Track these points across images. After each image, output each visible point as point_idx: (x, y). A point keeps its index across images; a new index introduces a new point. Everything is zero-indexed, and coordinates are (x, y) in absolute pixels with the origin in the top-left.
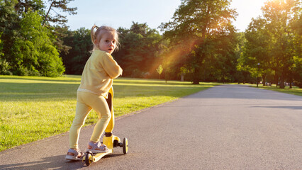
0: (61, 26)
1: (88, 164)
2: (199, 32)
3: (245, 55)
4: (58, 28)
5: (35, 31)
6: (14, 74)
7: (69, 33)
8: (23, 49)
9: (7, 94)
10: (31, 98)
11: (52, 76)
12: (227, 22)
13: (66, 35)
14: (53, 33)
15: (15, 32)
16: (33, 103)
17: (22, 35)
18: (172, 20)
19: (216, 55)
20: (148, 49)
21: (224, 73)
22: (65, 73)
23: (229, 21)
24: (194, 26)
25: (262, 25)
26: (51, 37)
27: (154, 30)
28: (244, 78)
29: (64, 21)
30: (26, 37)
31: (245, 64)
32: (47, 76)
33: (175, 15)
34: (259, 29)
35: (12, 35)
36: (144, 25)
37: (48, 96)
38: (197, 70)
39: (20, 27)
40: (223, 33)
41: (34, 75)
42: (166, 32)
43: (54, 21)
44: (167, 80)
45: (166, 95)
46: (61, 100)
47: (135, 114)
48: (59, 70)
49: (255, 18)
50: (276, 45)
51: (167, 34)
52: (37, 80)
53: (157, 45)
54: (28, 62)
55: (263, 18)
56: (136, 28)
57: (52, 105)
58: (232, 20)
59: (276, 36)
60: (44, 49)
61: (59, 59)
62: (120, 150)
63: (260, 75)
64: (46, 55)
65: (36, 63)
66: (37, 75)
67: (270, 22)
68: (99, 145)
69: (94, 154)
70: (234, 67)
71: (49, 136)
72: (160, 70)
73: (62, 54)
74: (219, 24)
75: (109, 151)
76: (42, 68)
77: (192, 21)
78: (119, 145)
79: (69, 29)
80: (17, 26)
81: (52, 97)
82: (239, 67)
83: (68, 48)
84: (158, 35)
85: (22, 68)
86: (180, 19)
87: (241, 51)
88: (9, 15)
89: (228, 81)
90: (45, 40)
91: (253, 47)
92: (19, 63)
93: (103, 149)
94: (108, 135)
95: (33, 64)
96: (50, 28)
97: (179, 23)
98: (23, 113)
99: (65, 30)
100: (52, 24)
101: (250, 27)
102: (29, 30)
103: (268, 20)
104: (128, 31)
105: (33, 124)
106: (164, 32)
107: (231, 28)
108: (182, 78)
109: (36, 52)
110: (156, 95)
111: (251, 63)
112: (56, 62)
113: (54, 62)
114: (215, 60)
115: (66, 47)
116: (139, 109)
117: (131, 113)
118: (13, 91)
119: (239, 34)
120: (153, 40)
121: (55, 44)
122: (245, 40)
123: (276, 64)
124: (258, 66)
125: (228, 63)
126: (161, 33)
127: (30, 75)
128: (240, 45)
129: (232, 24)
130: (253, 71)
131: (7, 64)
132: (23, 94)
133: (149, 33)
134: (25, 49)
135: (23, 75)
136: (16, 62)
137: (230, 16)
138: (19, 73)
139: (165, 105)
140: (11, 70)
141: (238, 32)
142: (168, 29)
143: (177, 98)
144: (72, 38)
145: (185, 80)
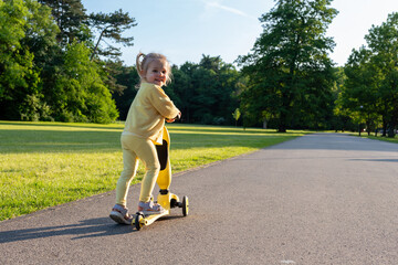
0: (113, 60)
1: (138, 229)
2: (285, 66)
3: (344, 95)
4: (110, 64)
5: (82, 68)
6: (56, 121)
7: (124, 69)
8: (67, 90)
9: (46, 144)
10: (75, 149)
11: (103, 123)
12: (322, 54)
13: (120, 72)
14: (104, 70)
15: (57, 69)
16: (76, 155)
17: (65, 72)
18: (252, 53)
19: (307, 96)
20: (223, 88)
21: (318, 119)
22: (119, 119)
23: (324, 52)
24: (279, 60)
25: (366, 58)
26: (101, 74)
27: (230, 66)
28: (344, 124)
29: (117, 54)
30: (71, 75)
31: (345, 107)
32: (97, 122)
33: (255, 45)
34: (363, 63)
35: (54, 72)
36: (217, 59)
37: (96, 147)
38: (283, 115)
39: (63, 62)
40: (317, 68)
41: (80, 121)
42: (245, 68)
43: (105, 54)
44: (245, 127)
45: (243, 146)
46: (112, 152)
47: (202, 169)
48: (112, 115)
49: (357, 49)
50: (384, 82)
51: (246, 70)
52: (85, 127)
53: (233, 83)
54: (73, 105)
55: (367, 48)
56: (207, 62)
57: (101, 158)
58: (328, 51)
59: (384, 71)
60: (93, 89)
61: (112, 102)
62: (178, 211)
63: (363, 121)
64: (94, 97)
65: (84, 106)
66: (85, 122)
67: (376, 53)
68: (152, 205)
69: (145, 216)
70: (330, 111)
71: (91, 194)
72: (237, 115)
73: (115, 96)
74: (312, 57)
75: (165, 212)
76: (91, 113)
77: (277, 53)
78: (177, 204)
79: (124, 65)
80: (60, 60)
81: (101, 147)
82: (337, 111)
83: (122, 88)
84: (235, 71)
85: (66, 113)
86: (262, 51)
87: (339, 91)
88: (49, 48)
89: (322, 129)
90: (94, 78)
91: (355, 86)
92: (63, 106)
93: (157, 210)
94: (164, 192)
95: (80, 107)
96: (100, 63)
97: (261, 56)
98: (62, 167)
99: (118, 65)
100: (102, 58)
101: (351, 61)
102: (75, 66)
103: (374, 51)
104: (197, 66)
105: (73, 180)
106: (241, 67)
107: (327, 62)
108: (265, 125)
109: (83, 93)
110: (230, 145)
111: (353, 106)
112: (108, 105)
113: (106, 105)
114: (306, 102)
115: (121, 86)
116: (208, 162)
117: (196, 167)
118: (54, 140)
119: (337, 69)
120: (228, 77)
121: (106, 83)
122: (345, 77)
123: (383, 107)
124: (361, 110)
125: (323, 106)
126: (238, 69)
127: (75, 121)
128: (338, 83)
129: (328, 57)
130: (355, 116)
131: (47, 108)
132: (66, 144)
133: (224, 69)
134: (70, 90)
135: (67, 121)
136: (58, 106)
137: (326, 47)
138: (63, 119)
139: (240, 158)
140: (53, 115)
141: (336, 66)
142: (247, 64)
143: (257, 150)
144: (128, 76)
145: (268, 128)
